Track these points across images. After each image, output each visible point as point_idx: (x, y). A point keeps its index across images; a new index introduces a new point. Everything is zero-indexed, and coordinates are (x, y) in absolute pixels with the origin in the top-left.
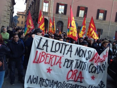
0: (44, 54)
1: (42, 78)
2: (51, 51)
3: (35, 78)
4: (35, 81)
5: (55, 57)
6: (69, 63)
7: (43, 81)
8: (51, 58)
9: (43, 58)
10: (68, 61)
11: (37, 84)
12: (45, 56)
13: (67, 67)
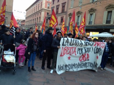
0: (66, 48)
1: (66, 65)
2: (70, 45)
3: (62, 67)
4: (62, 68)
5: (72, 48)
6: (81, 51)
7: (67, 67)
8: (70, 50)
9: (65, 51)
10: (80, 49)
11: (63, 70)
12: (67, 50)
13: (80, 54)
